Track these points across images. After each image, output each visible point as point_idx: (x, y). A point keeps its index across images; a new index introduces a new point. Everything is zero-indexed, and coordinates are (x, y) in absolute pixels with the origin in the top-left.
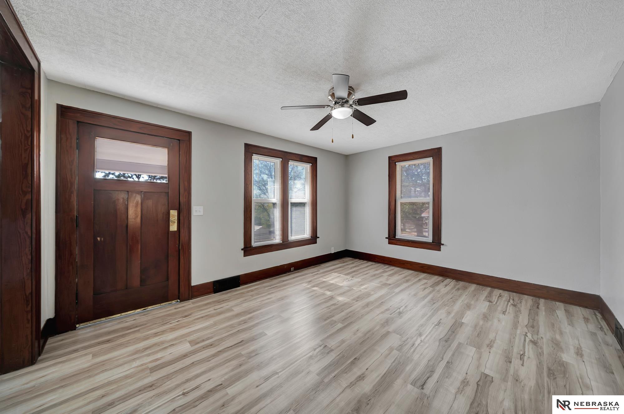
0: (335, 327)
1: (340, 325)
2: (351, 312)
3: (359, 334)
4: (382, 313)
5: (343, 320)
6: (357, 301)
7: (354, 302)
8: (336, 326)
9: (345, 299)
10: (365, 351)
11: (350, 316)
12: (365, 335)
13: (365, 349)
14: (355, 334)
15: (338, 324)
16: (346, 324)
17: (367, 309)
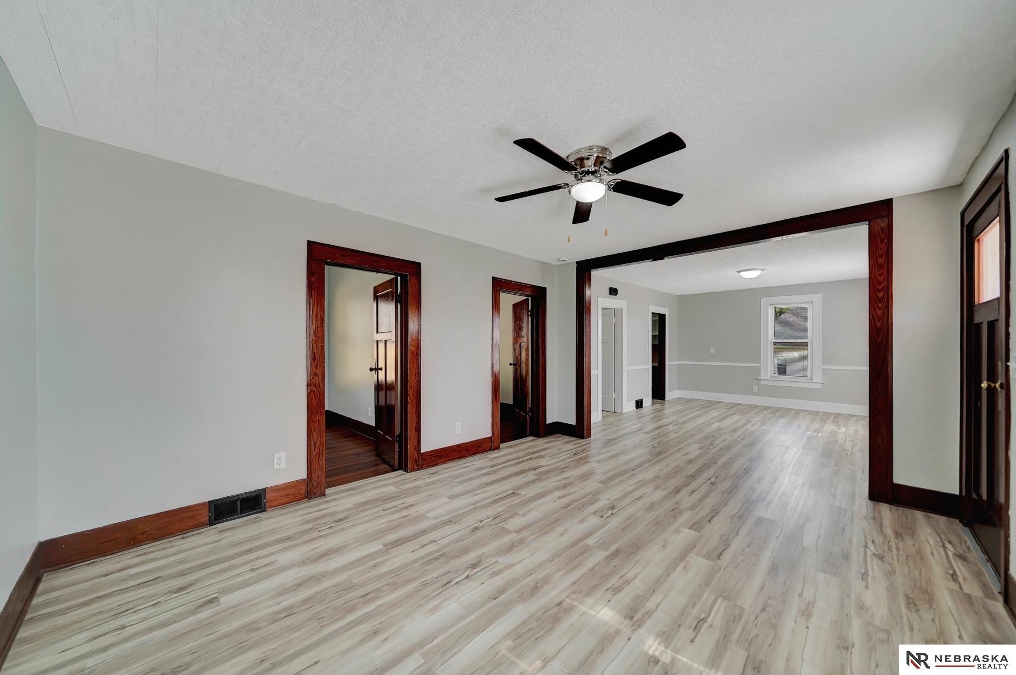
0: (598, 539)
1: (591, 541)
2: (574, 569)
3: (560, 529)
4: (509, 567)
5: (586, 550)
6: (560, 604)
7: (567, 600)
8: (596, 541)
9: (592, 612)
10: (555, 513)
11: (576, 558)
12: (552, 529)
13: (555, 515)
14: (567, 530)
15: (595, 544)
16: (581, 544)
17: (539, 575)
